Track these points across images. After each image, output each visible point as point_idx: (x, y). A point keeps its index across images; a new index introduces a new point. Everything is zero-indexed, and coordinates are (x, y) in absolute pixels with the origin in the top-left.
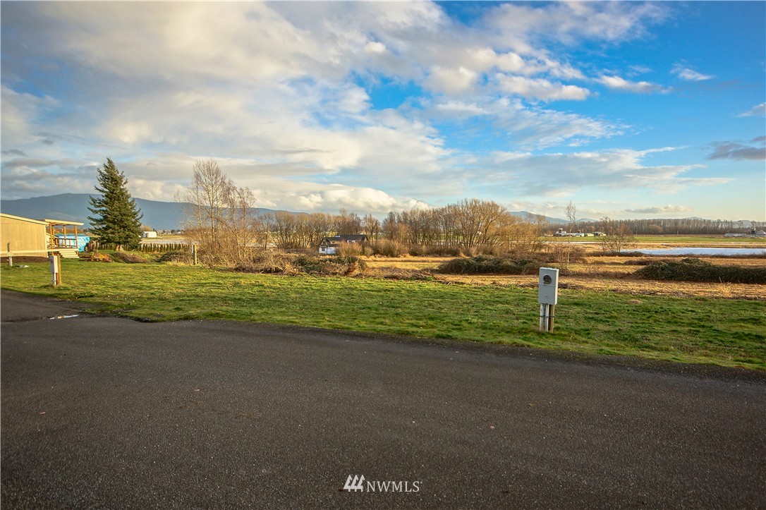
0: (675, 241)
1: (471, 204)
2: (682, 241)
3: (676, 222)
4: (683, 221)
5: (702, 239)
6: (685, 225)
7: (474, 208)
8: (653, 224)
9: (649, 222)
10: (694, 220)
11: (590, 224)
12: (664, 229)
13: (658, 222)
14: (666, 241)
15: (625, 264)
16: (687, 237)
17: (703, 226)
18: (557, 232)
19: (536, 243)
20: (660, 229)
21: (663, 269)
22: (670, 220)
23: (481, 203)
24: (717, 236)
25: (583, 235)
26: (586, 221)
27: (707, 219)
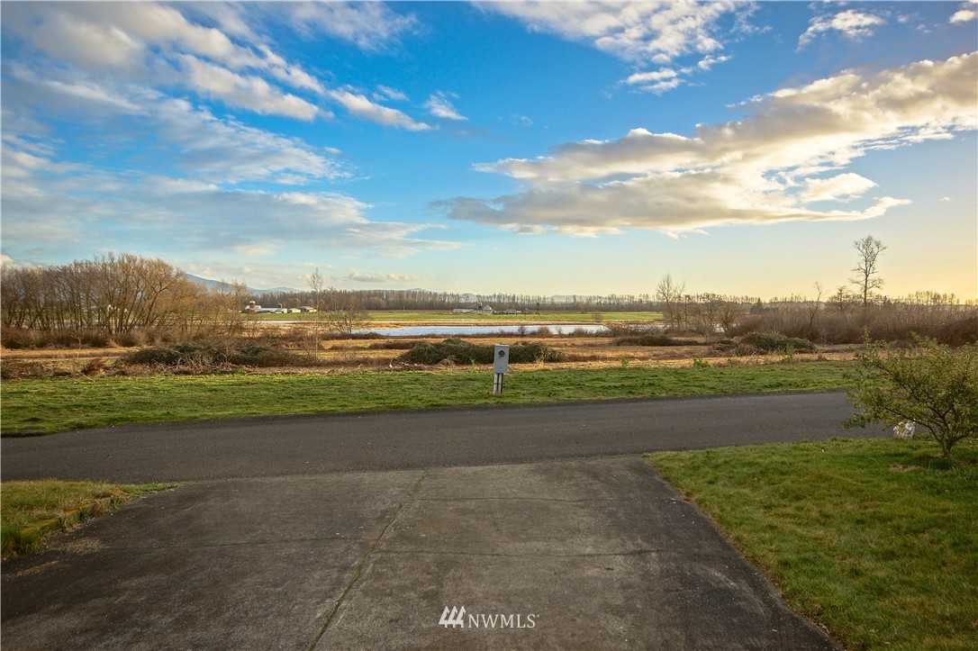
0: (404, 319)
1: (121, 263)
2: (411, 318)
3: (400, 294)
4: (408, 293)
5: (431, 315)
6: (410, 298)
7: (125, 268)
8: (373, 296)
9: (369, 294)
10: (420, 292)
11: (295, 296)
12: (388, 303)
13: (379, 294)
14: (394, 319)
15: (371, 348)
16: (415, 314)
17: (429, 300)
18: (248, 307)
19: (234, 323)
20: (383, 303)
21: (429, 352)
22: (393, 292)
23: (138, 261)
24: (446, 312)
25: (285, 311)
26: (288, 292)
27: (433, 291)
